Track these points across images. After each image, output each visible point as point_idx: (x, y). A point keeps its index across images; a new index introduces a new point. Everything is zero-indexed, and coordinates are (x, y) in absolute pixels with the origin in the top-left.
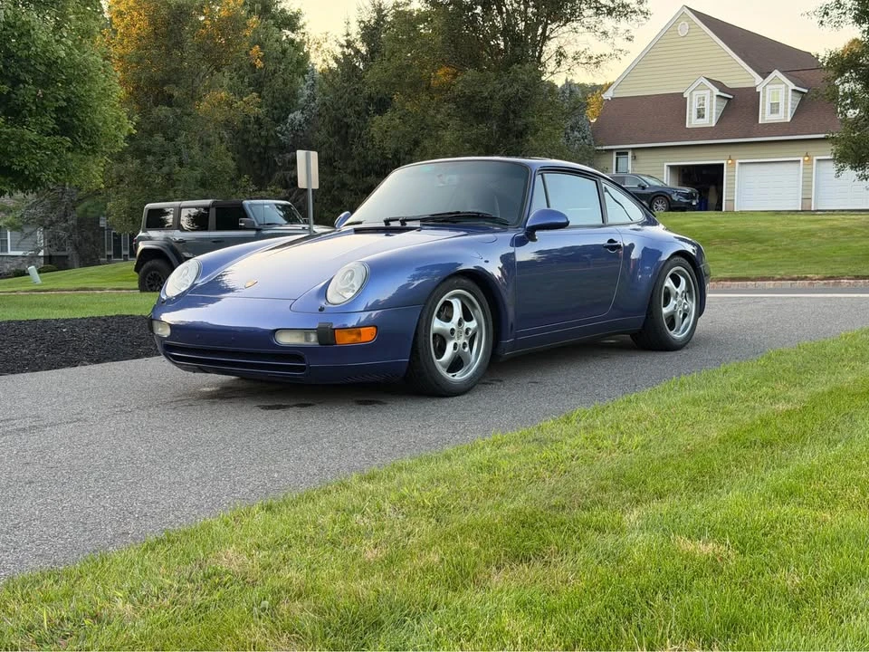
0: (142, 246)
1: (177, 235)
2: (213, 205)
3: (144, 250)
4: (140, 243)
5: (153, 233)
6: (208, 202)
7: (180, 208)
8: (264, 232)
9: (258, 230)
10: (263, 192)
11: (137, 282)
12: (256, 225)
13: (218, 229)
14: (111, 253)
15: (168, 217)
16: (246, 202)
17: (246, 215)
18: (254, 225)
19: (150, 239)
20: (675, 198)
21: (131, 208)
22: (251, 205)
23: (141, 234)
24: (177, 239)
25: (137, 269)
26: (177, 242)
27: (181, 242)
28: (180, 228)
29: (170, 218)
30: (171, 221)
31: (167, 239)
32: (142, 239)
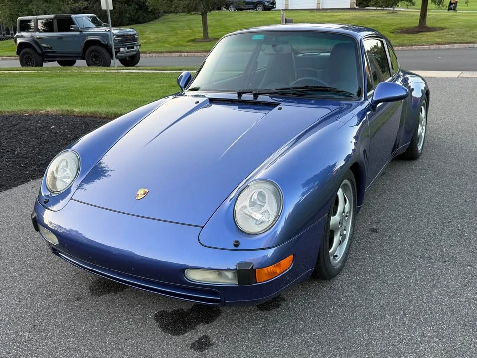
0: (19, 41)
1: (38, 35)
2: (55, 18)
3: (20, 43)
4: (18, 39)
5: (24, 34)
6: (52, 16)
7: (37, 20)
8: (84, 33)
9: (81, 31)
10: (77, 4)
11: (19, 60)
12: (80, 29)
13: (59, 31)
14: (5, 33)
15: (31, 24)
16: (73, 16)
17: (73, 24)
18: (78, 29)
19: (22, 37)
20: (267, 4)
21: (11, 14)
22: (76, 18)
23: (17, 34)
24: (38, 37)
25: (18, 53)
26: (38, 38)
27: (40, 38)
28: (38, 30)
29: (32, 24)
30: (33, 26)
31: (32, 37)
32: (18, 37)
